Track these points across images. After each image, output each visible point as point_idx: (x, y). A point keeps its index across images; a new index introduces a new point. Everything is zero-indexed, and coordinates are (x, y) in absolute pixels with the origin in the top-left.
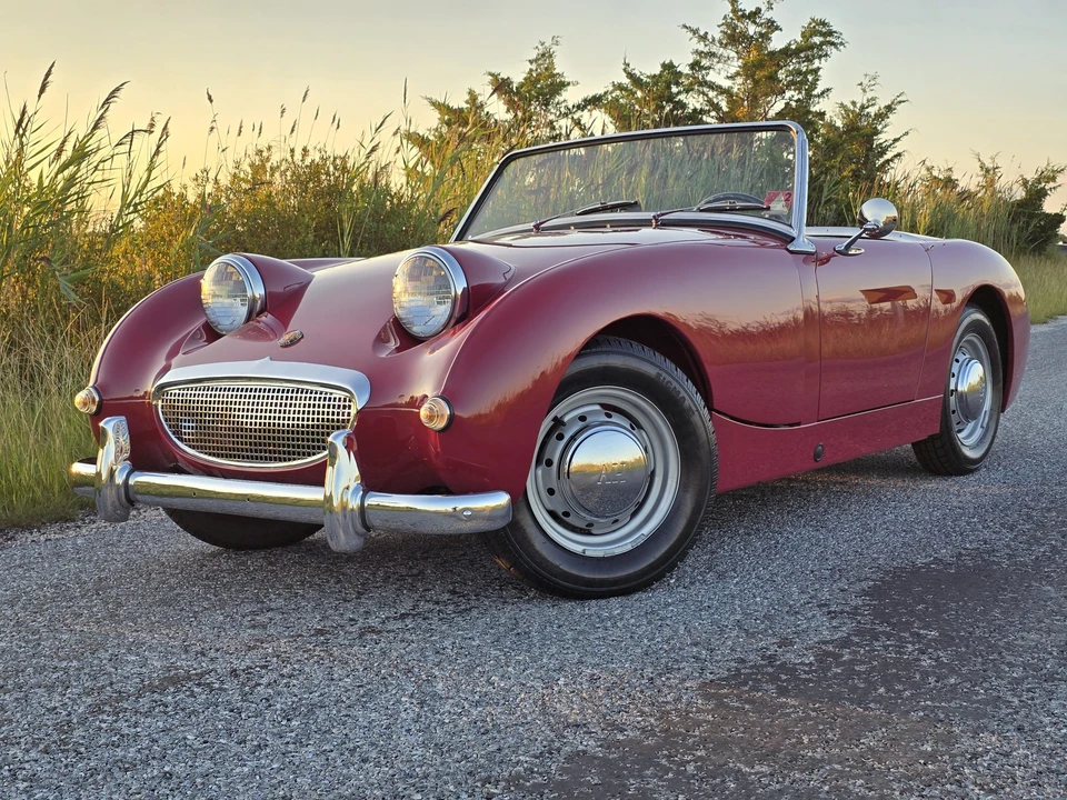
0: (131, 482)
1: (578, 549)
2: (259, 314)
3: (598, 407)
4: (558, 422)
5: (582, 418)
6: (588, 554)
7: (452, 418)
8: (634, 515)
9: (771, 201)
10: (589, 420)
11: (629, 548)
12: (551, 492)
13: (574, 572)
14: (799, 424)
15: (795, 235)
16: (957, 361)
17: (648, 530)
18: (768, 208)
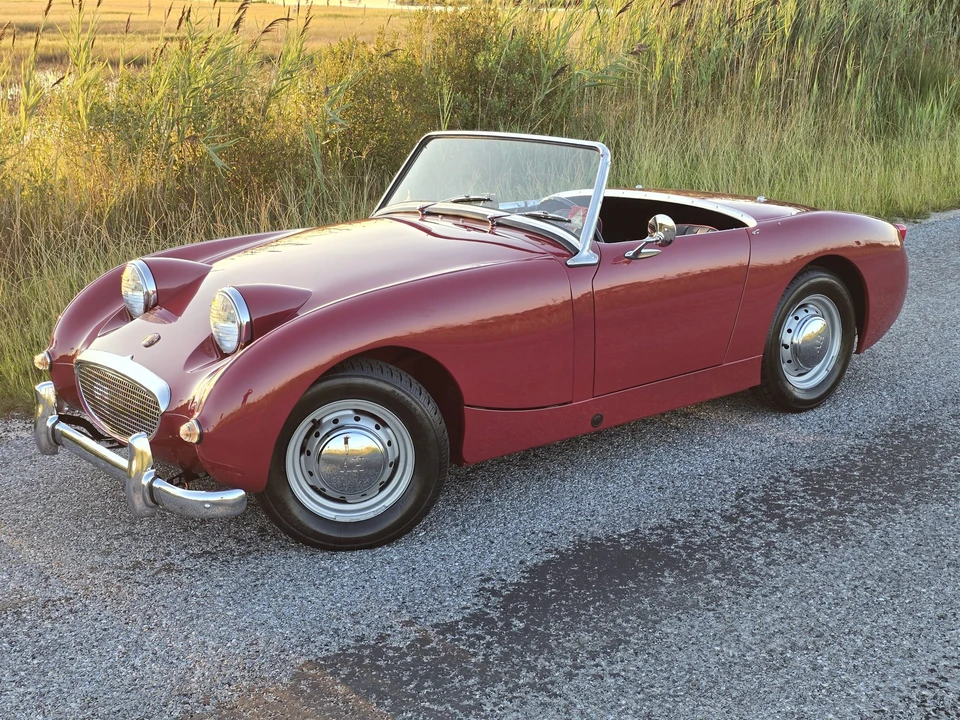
0: (57, 427)
1: (330, 515)
2: (155, 305)
3: (351, 412)
4: (317, 424)
5: (336, 421)
6: (338, 519)
7: (201, 435)
8: (381, 490)
9: (573, 214)
10: (340, 423)
11: (372, 515)
12: (311, 474)
13: (323, 532)
14: (571, 402)
15: (580, 249)
16: (797, 318)
17: (388, 503)
18: (569, 221)
